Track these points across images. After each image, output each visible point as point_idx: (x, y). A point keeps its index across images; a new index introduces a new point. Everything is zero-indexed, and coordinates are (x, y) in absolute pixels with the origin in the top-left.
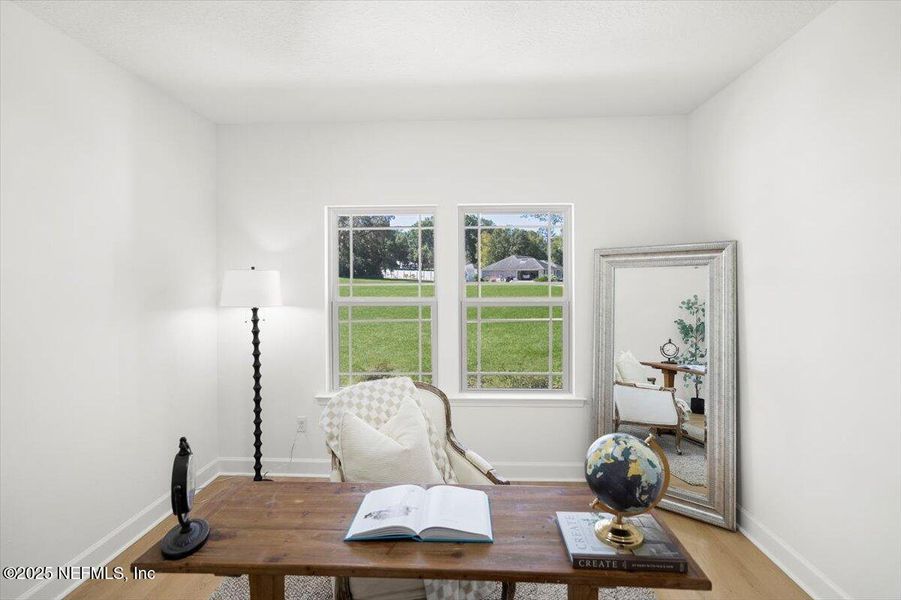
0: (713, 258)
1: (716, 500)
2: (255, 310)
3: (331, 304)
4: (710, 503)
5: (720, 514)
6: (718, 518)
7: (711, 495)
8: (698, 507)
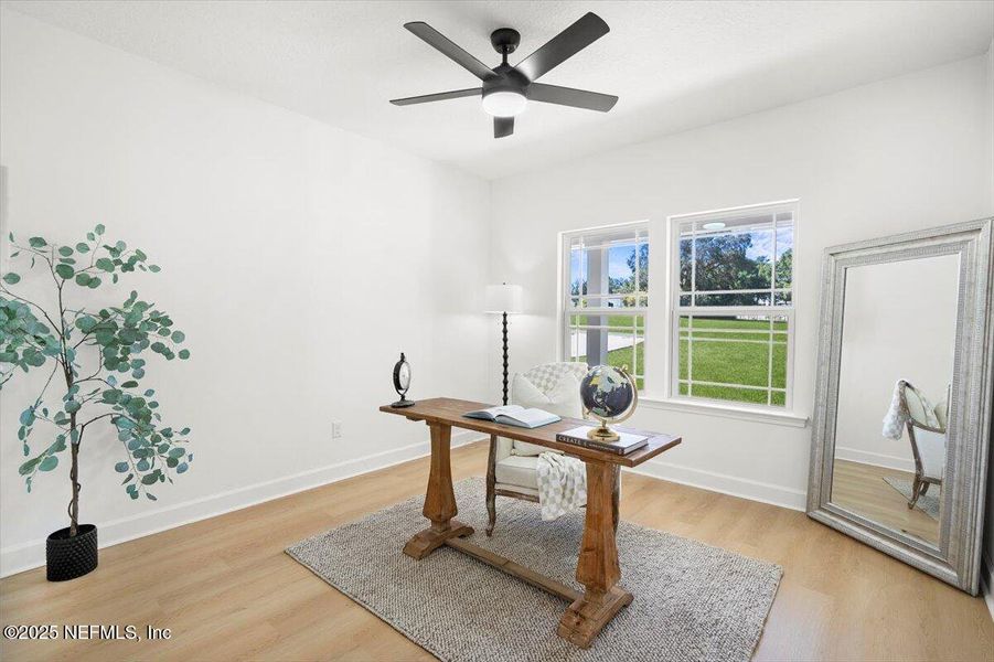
0: (966, 242)
1: (951, 551)
2: (505, 315)
3: (564, 314)
4: (940, 554)
5: (953, 569)
6: (950, 574)
7: (944, 545)
8: (928, 557)
